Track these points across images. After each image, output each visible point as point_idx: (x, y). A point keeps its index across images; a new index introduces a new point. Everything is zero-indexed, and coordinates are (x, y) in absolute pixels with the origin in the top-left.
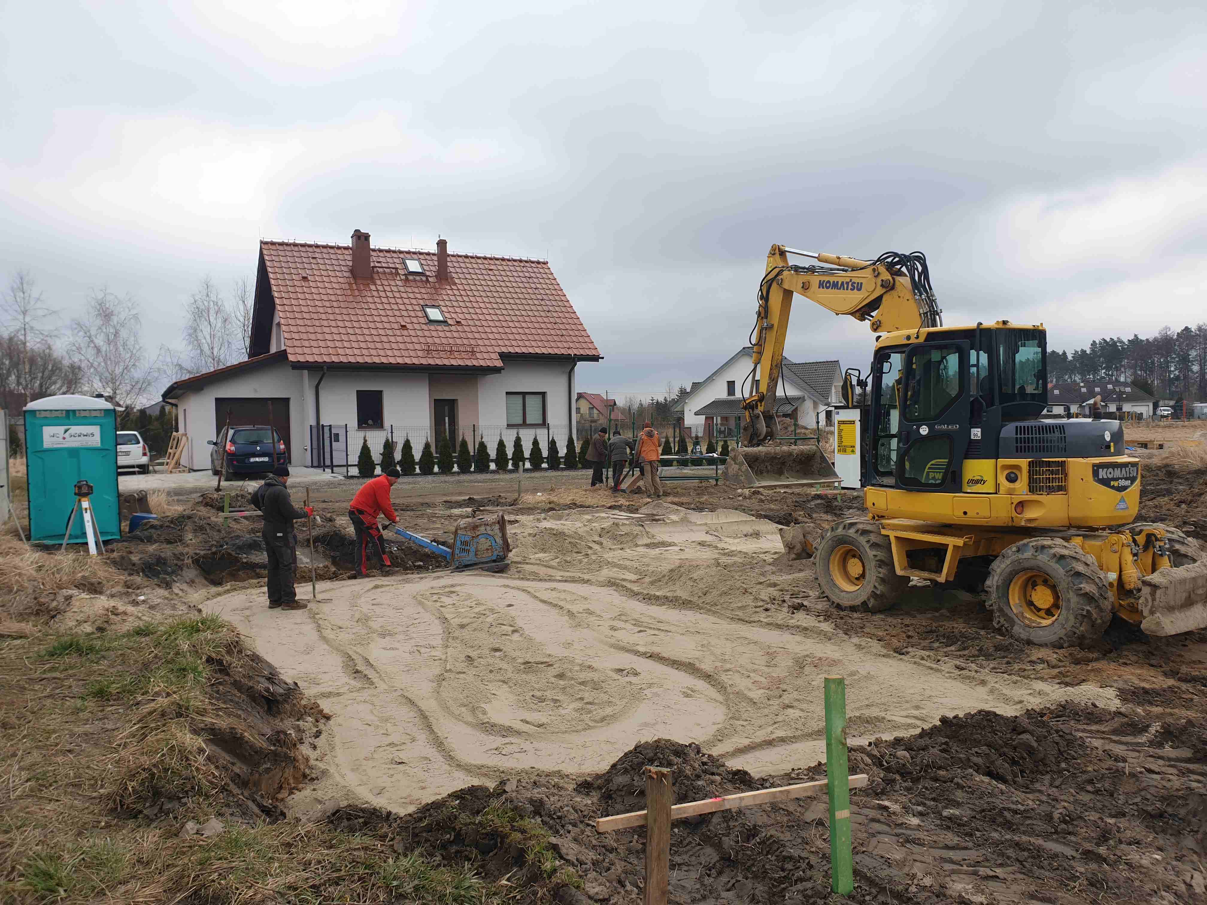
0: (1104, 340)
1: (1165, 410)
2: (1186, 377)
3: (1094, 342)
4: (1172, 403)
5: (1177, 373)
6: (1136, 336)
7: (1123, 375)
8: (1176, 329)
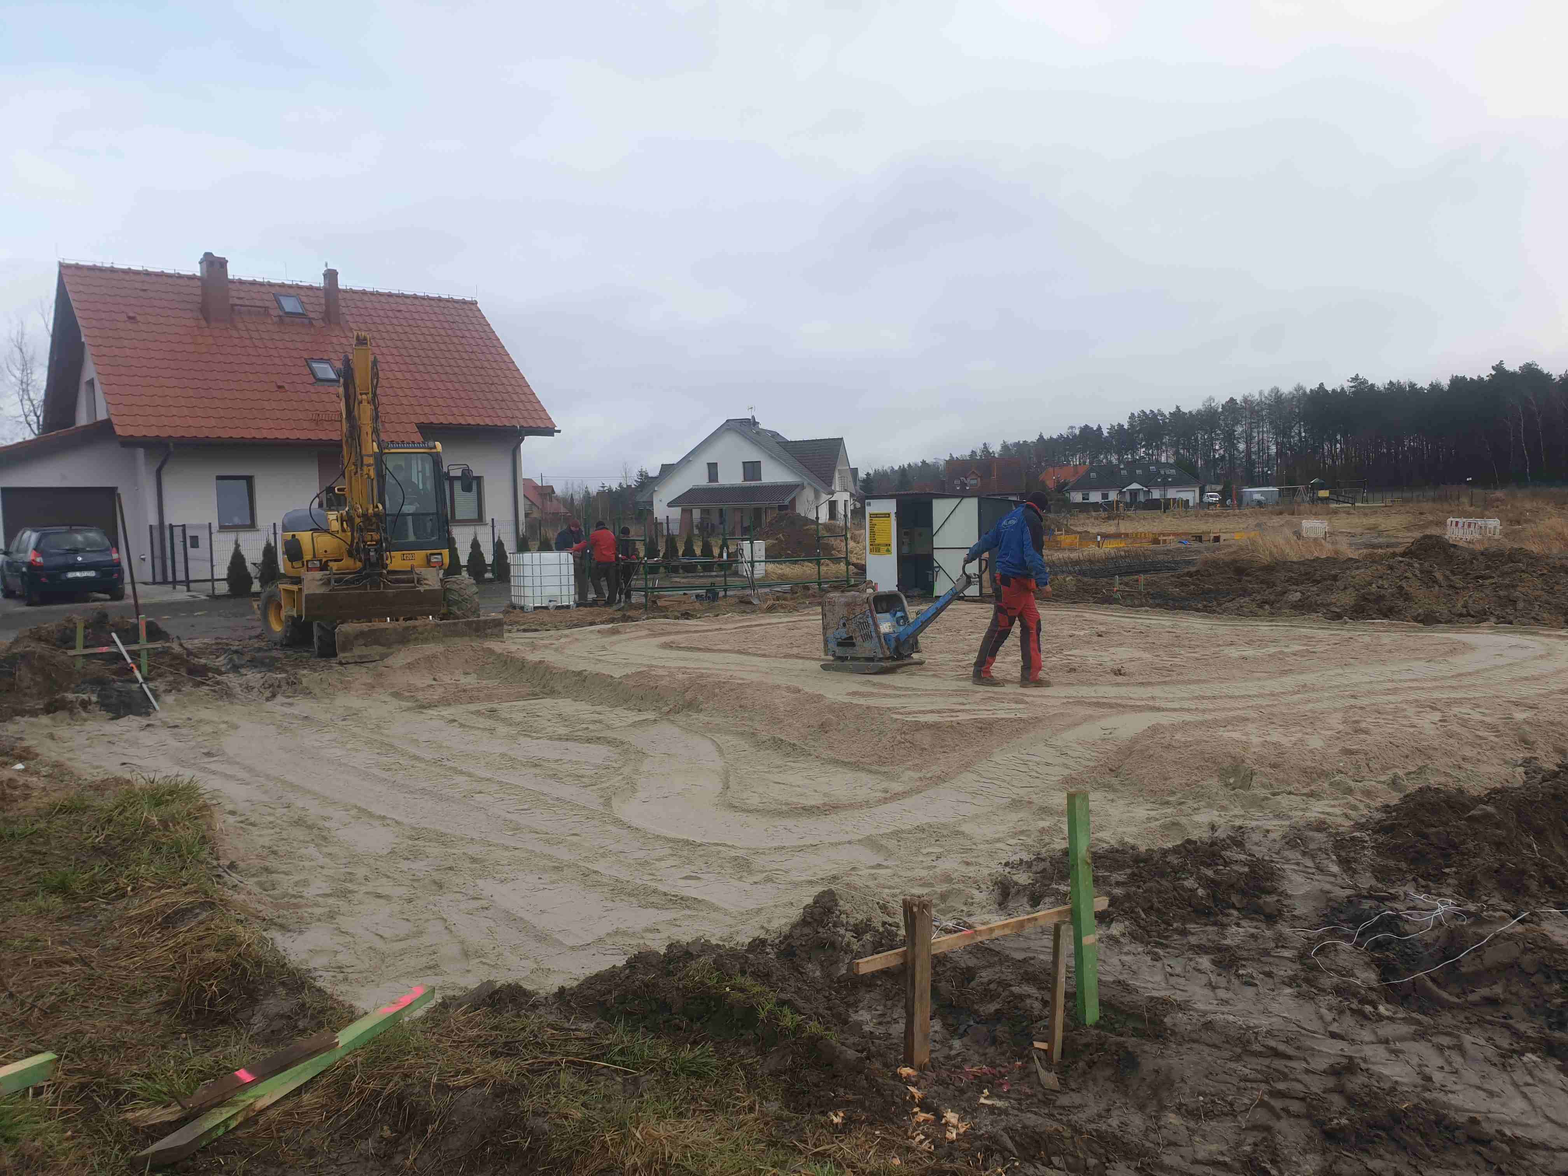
0: (1143, 411)
1: (1212, 497)
2: (1231, 456)
3: (1133, 414)
4: (1219, 488)
5: (1222, 452)
6: (1178, 407)
7: (1164, 455)
8: (1221, 400)
